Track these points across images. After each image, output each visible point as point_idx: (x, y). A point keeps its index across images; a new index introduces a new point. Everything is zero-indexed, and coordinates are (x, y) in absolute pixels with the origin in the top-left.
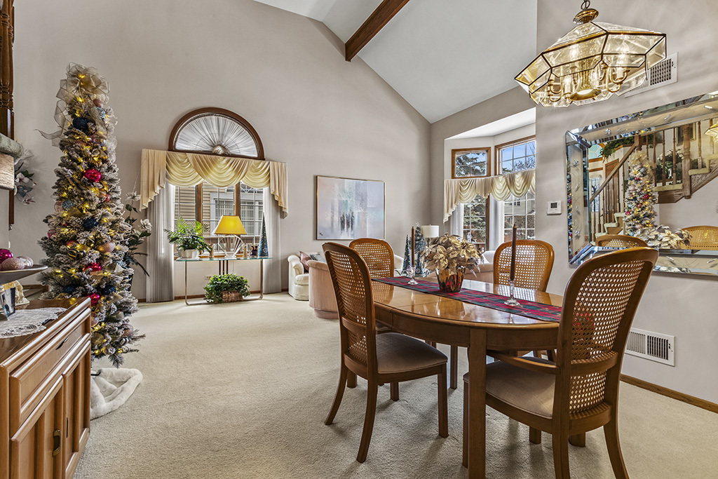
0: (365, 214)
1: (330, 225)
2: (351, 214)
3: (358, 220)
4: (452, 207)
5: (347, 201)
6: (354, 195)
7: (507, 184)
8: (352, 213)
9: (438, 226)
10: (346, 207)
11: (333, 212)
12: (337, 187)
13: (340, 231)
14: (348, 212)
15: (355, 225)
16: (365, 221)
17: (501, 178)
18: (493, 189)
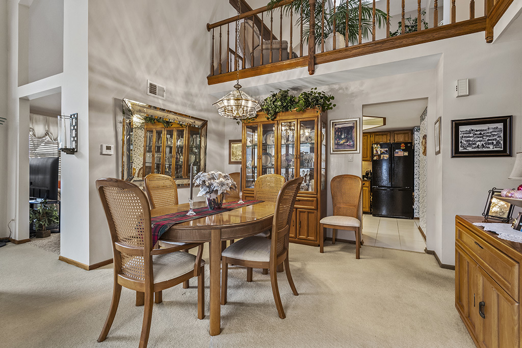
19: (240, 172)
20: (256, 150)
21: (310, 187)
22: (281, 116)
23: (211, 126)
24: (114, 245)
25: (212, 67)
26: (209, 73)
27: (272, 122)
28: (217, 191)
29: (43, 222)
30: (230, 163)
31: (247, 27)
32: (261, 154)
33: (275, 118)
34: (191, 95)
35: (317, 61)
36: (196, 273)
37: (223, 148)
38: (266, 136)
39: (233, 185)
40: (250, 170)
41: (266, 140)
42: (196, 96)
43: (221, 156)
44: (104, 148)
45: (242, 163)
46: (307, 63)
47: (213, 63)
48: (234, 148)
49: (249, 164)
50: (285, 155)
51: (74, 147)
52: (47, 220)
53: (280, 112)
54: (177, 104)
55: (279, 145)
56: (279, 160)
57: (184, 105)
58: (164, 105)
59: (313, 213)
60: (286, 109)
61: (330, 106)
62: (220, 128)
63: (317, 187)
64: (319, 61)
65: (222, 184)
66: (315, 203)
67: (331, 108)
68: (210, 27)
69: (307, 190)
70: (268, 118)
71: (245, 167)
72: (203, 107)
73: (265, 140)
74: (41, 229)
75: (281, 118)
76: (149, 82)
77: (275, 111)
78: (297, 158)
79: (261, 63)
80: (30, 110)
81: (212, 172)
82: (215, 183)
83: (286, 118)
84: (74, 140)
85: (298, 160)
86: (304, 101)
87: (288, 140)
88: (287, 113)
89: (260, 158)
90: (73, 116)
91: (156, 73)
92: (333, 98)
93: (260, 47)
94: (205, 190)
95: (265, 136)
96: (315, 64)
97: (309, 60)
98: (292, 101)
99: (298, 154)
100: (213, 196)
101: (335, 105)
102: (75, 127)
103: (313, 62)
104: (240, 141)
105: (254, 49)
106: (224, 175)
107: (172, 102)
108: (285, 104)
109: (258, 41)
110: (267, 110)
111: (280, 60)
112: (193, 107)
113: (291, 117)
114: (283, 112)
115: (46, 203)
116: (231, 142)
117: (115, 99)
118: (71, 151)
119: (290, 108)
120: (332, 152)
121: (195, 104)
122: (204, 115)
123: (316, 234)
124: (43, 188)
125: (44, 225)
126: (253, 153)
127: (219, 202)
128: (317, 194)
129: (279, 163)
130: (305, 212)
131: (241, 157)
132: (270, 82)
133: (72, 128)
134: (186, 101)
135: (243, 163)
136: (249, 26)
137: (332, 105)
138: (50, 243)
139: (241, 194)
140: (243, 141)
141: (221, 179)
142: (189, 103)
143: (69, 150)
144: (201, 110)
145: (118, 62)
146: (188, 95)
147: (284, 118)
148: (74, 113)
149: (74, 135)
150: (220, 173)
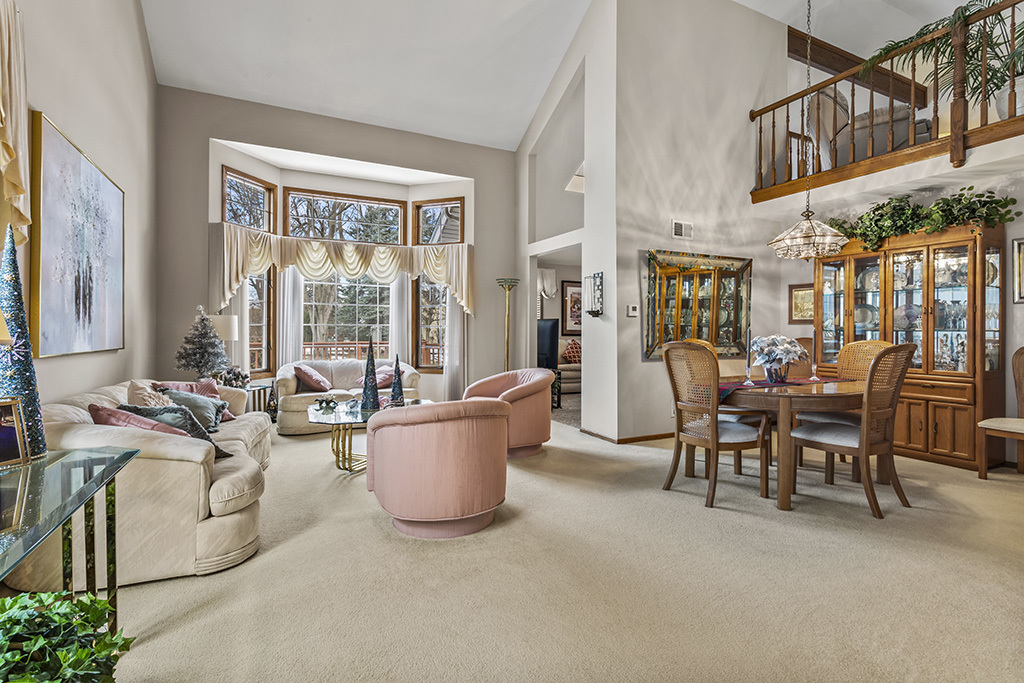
0: (104, 274)
3: (97, 293)
4: (237, 280)
5: (83, 226)
6: (92, 212)
7: (329, 256)
8: (90, 268)
10: (83, 249)
14: (85, 264)
15: (94, 307)
16: (104, 298)
17: (315, 245)
18: (299, 258)
19: (812, 336)
20: (842, 299)
21: (960, 364)
22: (893, 242)
23: (757, 266)
24: (676, 405)
25: (759, 175)
26: (754, 185)
27: (873, 254)
28: (781, 359)
30: (791, 322)
31: (823, 100)
32: (851, 308)
33: (880, 246)
34: (727, 225)
35: (970, 143)
36: (759, 444)
37: (777, 299)
38: (864, 275)
39: (803, 353)
40: (831, 335)
41: (863, 282)
42: (735, 225)
43: (775, 311)
44: (631, 309)
45: (815, 322)
46: (948, 148)
47: (760, 169)
48: (799, 299)
49: (829, 323)
50: (904, 308)
53: (889, 237)
54: (707, 242)
55: (889, 291)
56: (889, 317)
57: (717, 242)
58: (691, 247)
59: (966, 410)
60: (903, 230)
61: (1008, 216)
62: (773, 266)
63: (974, 364)
64: (976, 141)
65: (788, 352)
66: (969, 392)
67: (1012, 219)
68: (753, 116)
69: (955, 369)
70: (866, 248)
71: (820, 329)
72: (744, 240)
73: (861, 282)
75: (892, 246)
76: (674, 221)
77: (880, 237)
78: (927, 313)
79: (851, 160)
81: (773, 337)
82: (779, 351)
83: (905, 244)
84: (599, 302)
85: (931, 317)
86: (941, 216)
87: (910, 281)
88: (906, 237)
89: (848, 314)
91: (681, 208)
92: (1014, 201)
93: (849, 128)
94: (763, 358)
95: (861, 275)
96: (966, 147)
97: (953, 144)
98: (918, 217)
99: (931, 305)
100: (775, 366)
101: (1019, 214)
102: (601, 287)
103: (961, 145)
104: (811, 286)
105: (836, 134)
106: (789, 340)
107: (701, 241)
108: (901, 223)
109: (846, 118)
110: (864, 235)
111: (889, 149)
112: (730, 243)
113: (916, 243)
114: (896, 235)
116: (792, 288)
117: (639, 251)
118: (596, 314)
119: (913, 228)
120: (1017, 299)
121: (732, 237)
122: (746, 252)
123: (972, 446)
126: (837, 305)
127: (783, 374)
128: (974, 377)
129: (889, 323)
130: (946, 407)
131: (812, 313)
132: (868, 189)
133: (596, 288)
134: (719, 236)
135: (817, 321)
136: (826, 98)
137: (1013, 213)
139: (814, 367)
140: (816, 286)
141: (786, 345)
142: (724, 237)
143: (594, 312)
144: (742, 245)
145: (642, 207)
146: (723, 227)
147: (898, 245)
148: (598, 272)
150: (783, 337)
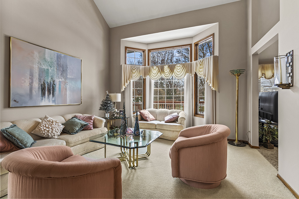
0: (65, 83)
1: (28, 91)
2: (52, 82)
3: (59, 88)
4: (127, 82)
5: (48, 70)
6: (56, 65)
7: (159, 71)
8: (54, 81)
9: (120, 94)
10: (48, 76)
11: (32, 79)
12: (36, 54)
13: (40, 98)
14: (49, 80)
15: (57, 92)
16: (66, 89)
17: (155, 67)
18: (150, 73)
29: (268, 138)
51: (290, 82)
52: (271, 137)
74: (267, 142)
80: (259, 62)
84: (290, 76)
90: (288, 55)
102: (291, 64)
115: (271, 124)
118: (288, 86)
124: (269, 113)
125: (269, 139)
133: (288, 65)
138: (272, 156)
143: (285, 85)
148: (289, 51)
149: (290, 71)
